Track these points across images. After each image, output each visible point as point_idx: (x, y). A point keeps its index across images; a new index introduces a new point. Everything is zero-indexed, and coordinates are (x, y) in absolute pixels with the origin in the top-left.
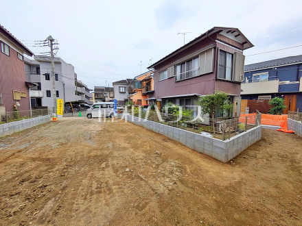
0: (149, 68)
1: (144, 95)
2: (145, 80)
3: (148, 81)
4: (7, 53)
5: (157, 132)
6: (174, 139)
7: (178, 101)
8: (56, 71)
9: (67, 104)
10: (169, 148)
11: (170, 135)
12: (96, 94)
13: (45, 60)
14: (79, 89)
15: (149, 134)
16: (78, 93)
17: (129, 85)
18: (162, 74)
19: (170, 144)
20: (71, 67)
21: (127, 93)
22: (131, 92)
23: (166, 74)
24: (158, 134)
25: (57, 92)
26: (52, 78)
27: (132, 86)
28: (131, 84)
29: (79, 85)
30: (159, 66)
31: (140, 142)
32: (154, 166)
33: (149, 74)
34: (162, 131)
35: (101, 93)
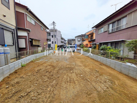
0: (92, 28)
1: (90, 42)
2: (90, 34)
3: (92, 35)
4: (42, 30)
5: (96, 60)
6: (107, 64)
7: (110, 44)
8: (55, 34)
9: (58, 46)
10: (103, 69)
11: (104, 62)
12: (68, 42)
13: (52, 31)
14: (62, 41)
15: (92, 60)
16: (62, 42)
17: (82, 37)
18: (100, 30)
19: (104, 67)
20: (60, 32)
21: (81, 41)
22: (83, 40)
23: (102, 30)
24: (97, 61)
25: (55, 42)
26: (54, 37)
27: (84, 38)
28: (83, 36)
29: (62, 39)
30: (98, 26)
31: (87, 64)
32: (95, 77)
33: (93, 31)
34: (99, 60)
35: (70, 42)
